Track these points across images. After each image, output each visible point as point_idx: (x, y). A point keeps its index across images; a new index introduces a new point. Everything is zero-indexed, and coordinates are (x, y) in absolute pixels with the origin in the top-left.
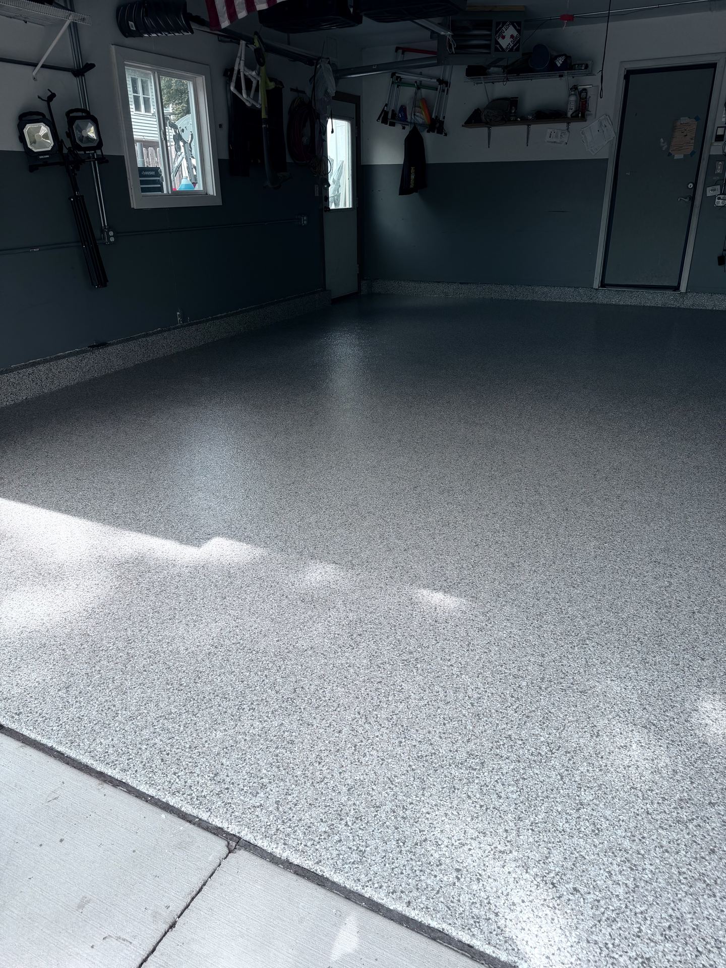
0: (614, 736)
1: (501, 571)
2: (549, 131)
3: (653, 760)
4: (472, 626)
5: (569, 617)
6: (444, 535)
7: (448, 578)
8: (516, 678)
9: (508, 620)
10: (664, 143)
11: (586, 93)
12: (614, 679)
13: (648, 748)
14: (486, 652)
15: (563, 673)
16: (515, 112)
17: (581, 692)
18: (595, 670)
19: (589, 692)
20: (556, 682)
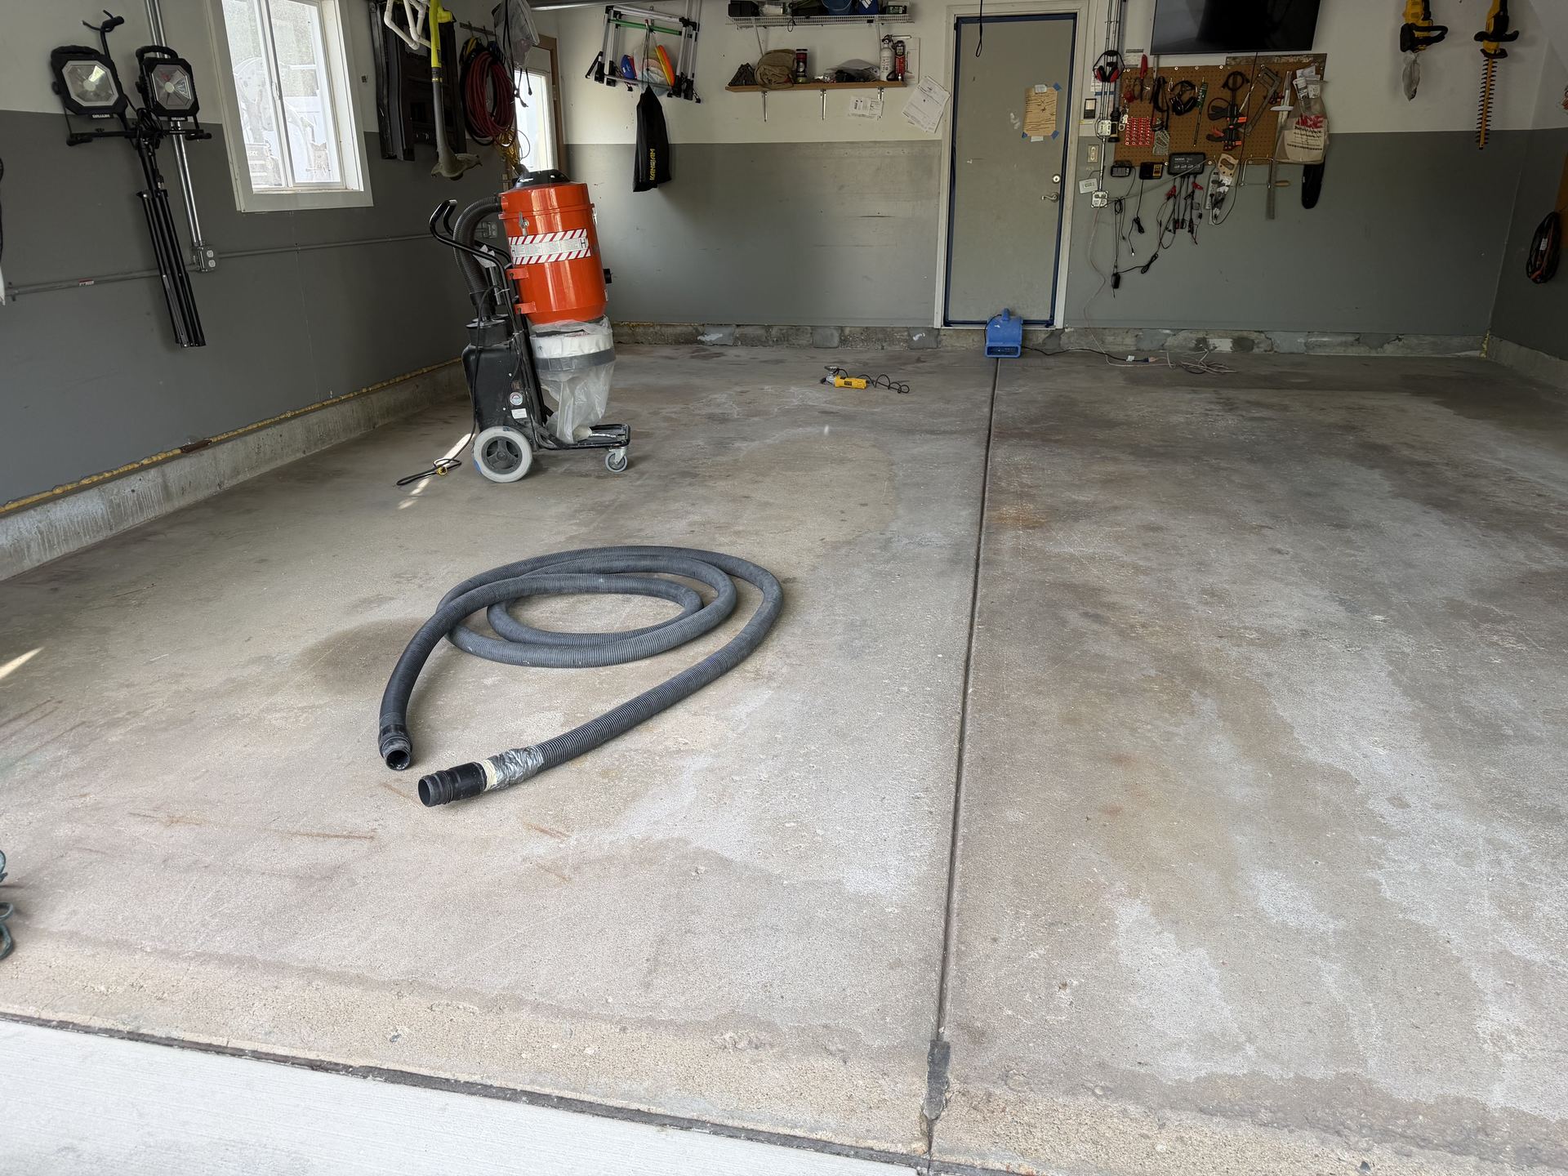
2: (853, 99)
10: (1015, 119)
11: (904, 46)
16: (804, 71)
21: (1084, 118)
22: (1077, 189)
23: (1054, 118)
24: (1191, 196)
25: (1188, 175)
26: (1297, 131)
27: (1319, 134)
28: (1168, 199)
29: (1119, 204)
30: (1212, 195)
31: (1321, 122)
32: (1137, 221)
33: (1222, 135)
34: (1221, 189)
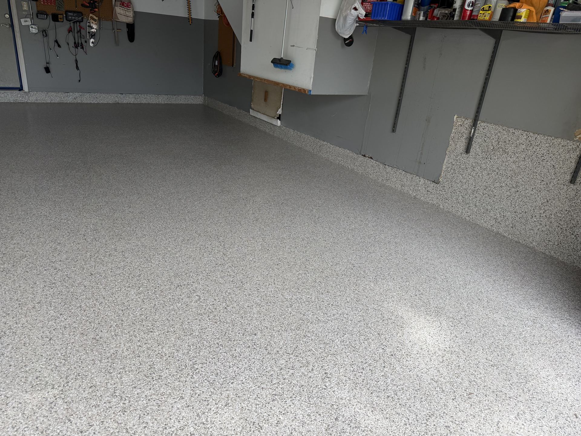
0: (268, 421)
1: (92, 350)
3: (295, 418)
4: (114, 413)
5: (169, 357)
6: (11, 346)
7: (53, 385)
8: (183, 430)
9: (135, 387)
12: (232, 381)
13: (287, 412)
14: (145, 427)
15: (205, 401)
17: (226, 406)
18: (218, 383)
19: (229, 401)
20: (207, 411)
22: (20, 23)
24: (79, 31)
25: (77, 21)
26: (121, 8)
27: (130, 11)
28: (69, 32)
29: (44, 33)
30: (89, 33)
31: (130, 5)
32: (56, 41)
33: (88, 5)
34: (93, 30)
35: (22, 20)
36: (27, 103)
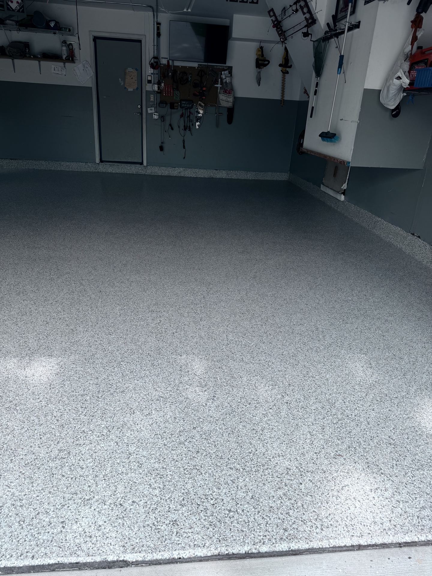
0: (142, 410)
1: (66, 336)
2: (53, 66)
3: (164, 416)
4: (51, 373)
5: (110, 352)
6: (24, 321)
7: (30, 348)
8: (83, 396)
9: (74, 364)
10: (121, 81)
11: (72, 46)
12: (138, 379)
13: (161, 410)
14: (62, 387)
15: (111, 385)
16: (28, 52)
17: (122, 392)
18: (128, 377)
19: (126, 390)
20: (107, 391)
21: (148, 83)
22: (147, 111)
23: (136, 82)
24: (189, 116)
25: (188, 108)
26: (223, 95)
27: (231, 97)
28: (181, 117)
29: (162, 118)
30: (196, 117)
31: (231, 92)
32: (170, 125)
33: (198, 94)
34: (199, 115)
35: (149, 109)
36: (145, 174)
